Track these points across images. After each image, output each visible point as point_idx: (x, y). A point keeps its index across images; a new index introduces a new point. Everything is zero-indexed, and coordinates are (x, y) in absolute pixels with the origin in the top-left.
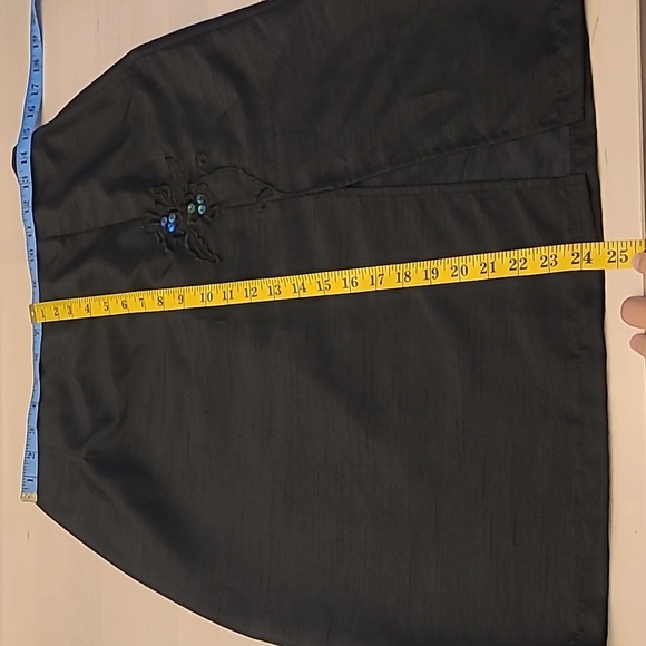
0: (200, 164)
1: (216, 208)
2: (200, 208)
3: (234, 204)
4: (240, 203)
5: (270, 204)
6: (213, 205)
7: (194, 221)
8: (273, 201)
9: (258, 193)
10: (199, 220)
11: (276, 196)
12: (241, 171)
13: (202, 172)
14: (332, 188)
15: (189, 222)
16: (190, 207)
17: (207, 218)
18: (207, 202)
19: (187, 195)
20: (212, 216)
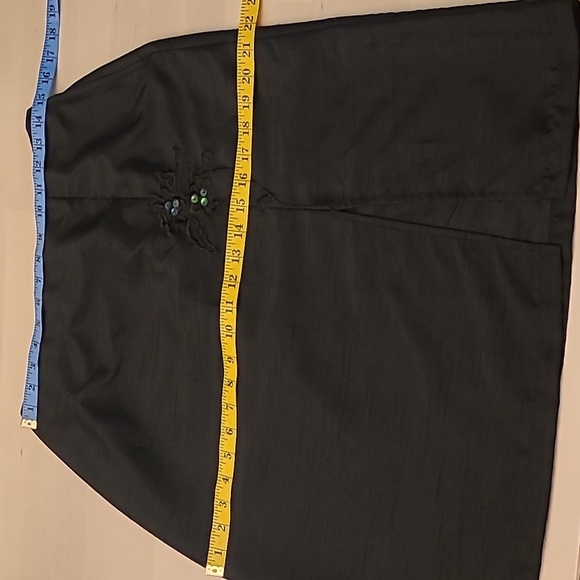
0: (206, 160)
1: (217, 203)
2: (203, 200)
5: (268, 210)
6: (215, 200)
7: (197, 210)
8: (271, 208)
9: (258, 198)
10: (201, 210)
11: (275, 204)
13: (207, 168)
15: (191, 211)
16: (193, 198)
17: (208, 210)
18: (209, 196)
19: (191, 185)
20: (214, 210)
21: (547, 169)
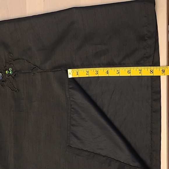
0: (10, 57)
1: (16, 73)
2: (10, 72)
3: (23, 72)
4: (26, 72)
5: (37, 73)
6: (15, 72)
7: (8, 76)
8: (37, 72)
9: (32, 69)
10: (10, 76)
11: (39, 70)
12: (26, 61)
13: (11, 60)
14: (60, 70)
15: (7, 77)
16: (6, 72)
17: (13, 76)
18: (13, 70)
19: (5, 67)
20: (15, 76)
21: (145, 54)
